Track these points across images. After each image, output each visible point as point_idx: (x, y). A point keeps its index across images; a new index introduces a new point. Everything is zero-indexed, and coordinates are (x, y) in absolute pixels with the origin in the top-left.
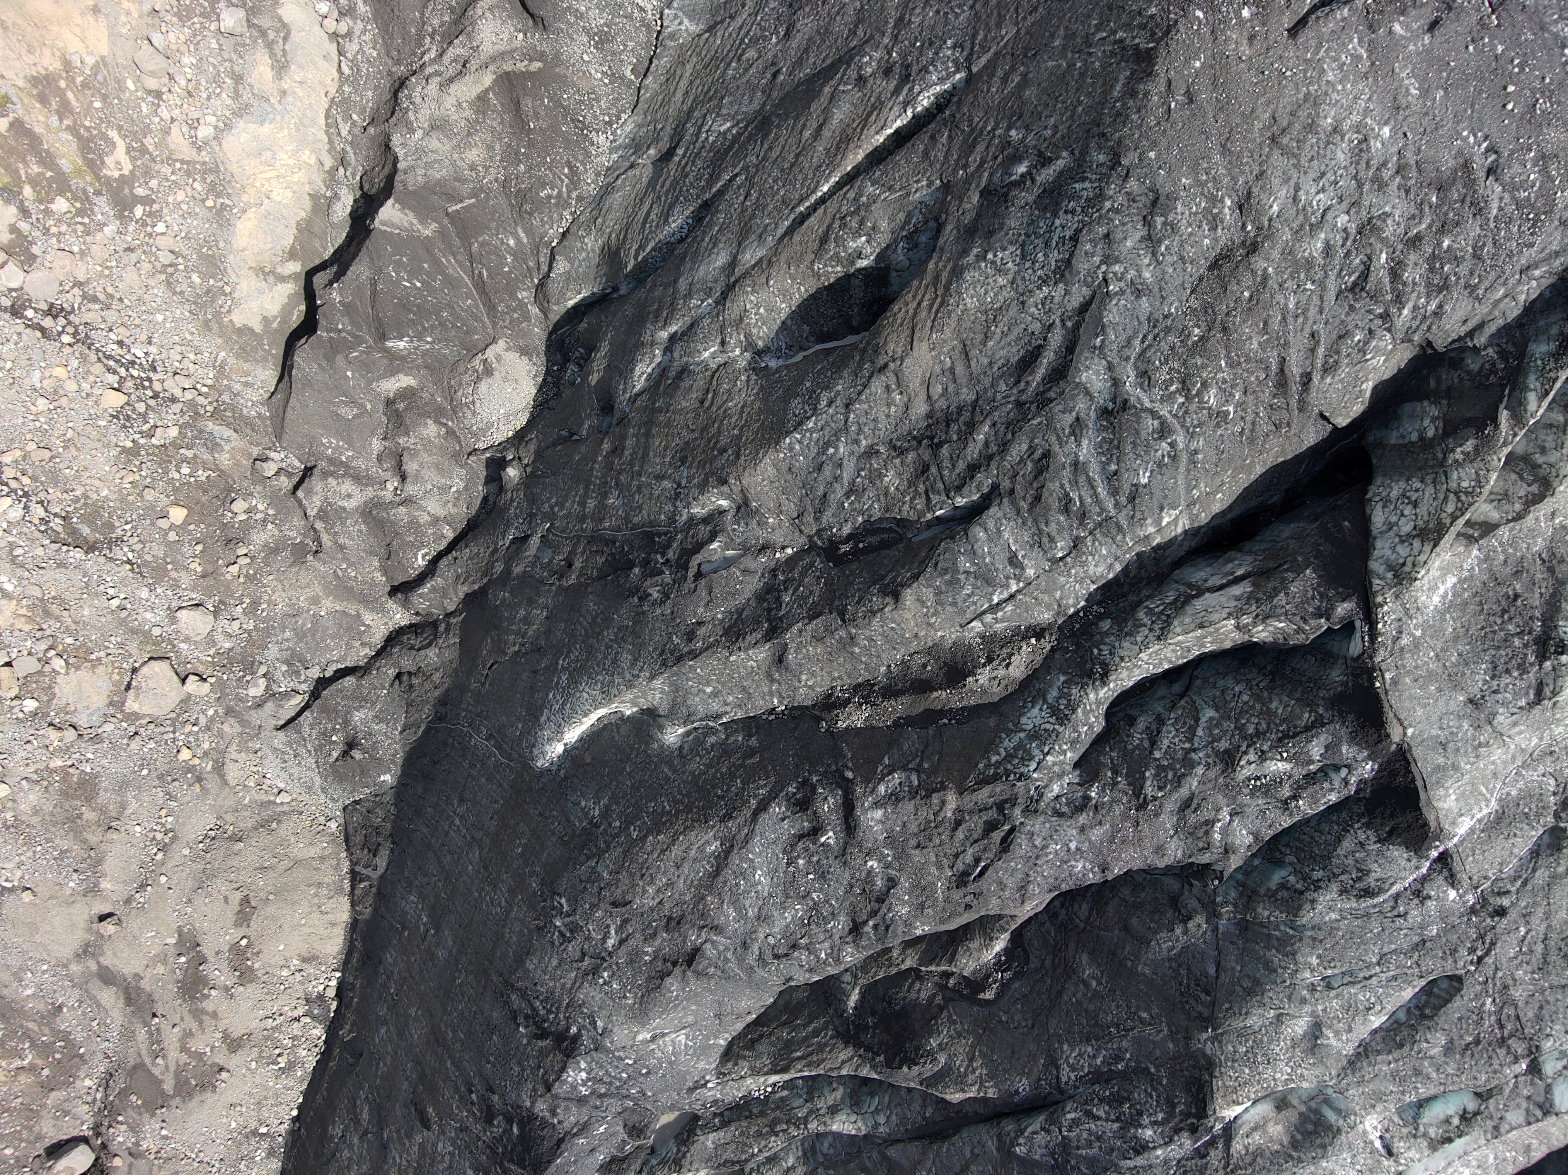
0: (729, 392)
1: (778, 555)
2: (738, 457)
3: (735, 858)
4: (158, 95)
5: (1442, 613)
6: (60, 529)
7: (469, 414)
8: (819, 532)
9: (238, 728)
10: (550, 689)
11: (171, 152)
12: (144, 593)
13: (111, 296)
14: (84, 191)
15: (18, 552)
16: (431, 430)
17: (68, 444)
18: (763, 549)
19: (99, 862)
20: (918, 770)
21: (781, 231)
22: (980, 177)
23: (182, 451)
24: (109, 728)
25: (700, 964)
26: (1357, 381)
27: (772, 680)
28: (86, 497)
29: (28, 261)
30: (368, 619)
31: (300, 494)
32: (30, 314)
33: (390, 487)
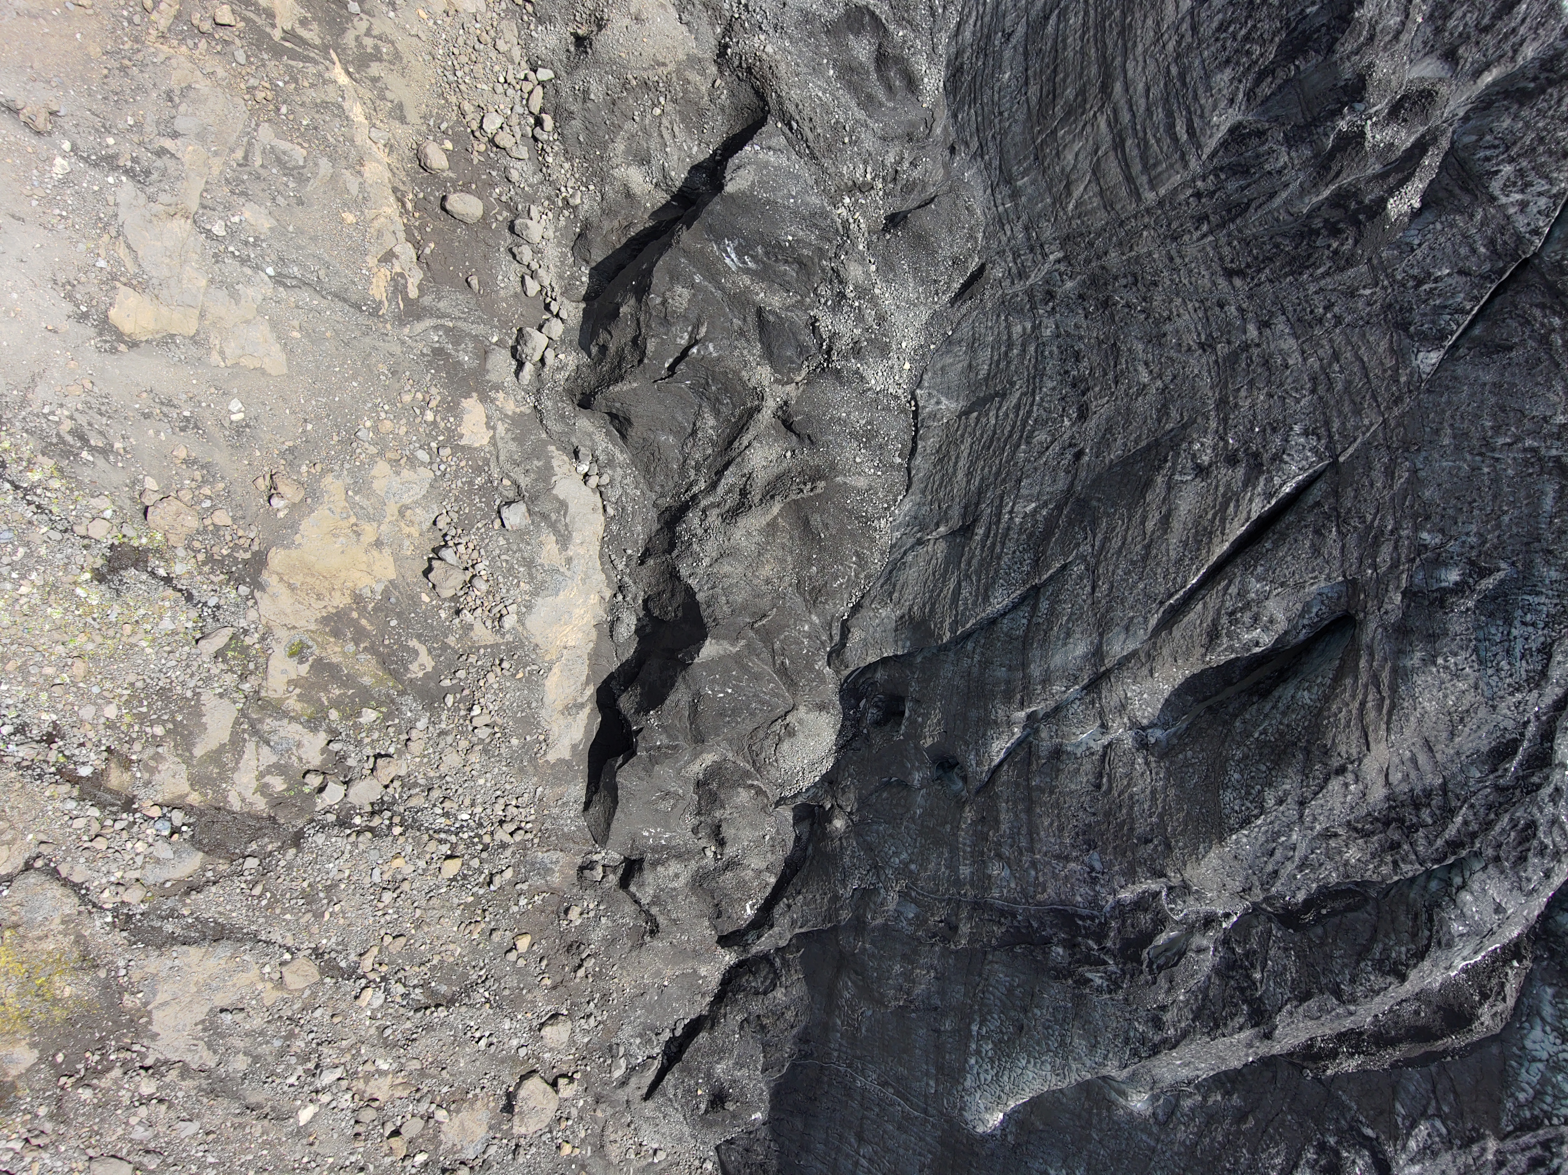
0: (1130, 777)
1: (1224, 925)
2: (1169, 847)
7: (773, 771)
9: (610, 1111)
11: (473, 642)
12: (507, 1024)
13: (431, 778)
14: (388, 695)
15: (387, 1033)
16: (743, 796)
17: (419, 924)
18: (1207, 922)
20: (1439, 1115)
21: (1153, 621)
22: (1398, 578)
23: (518, 887)
24: (494, 1149)
27: (1250, 1046)
29: (346, 776)
30: (703, 971)
31: (633, 888)
32: (357, 820)
33: (709, 854)
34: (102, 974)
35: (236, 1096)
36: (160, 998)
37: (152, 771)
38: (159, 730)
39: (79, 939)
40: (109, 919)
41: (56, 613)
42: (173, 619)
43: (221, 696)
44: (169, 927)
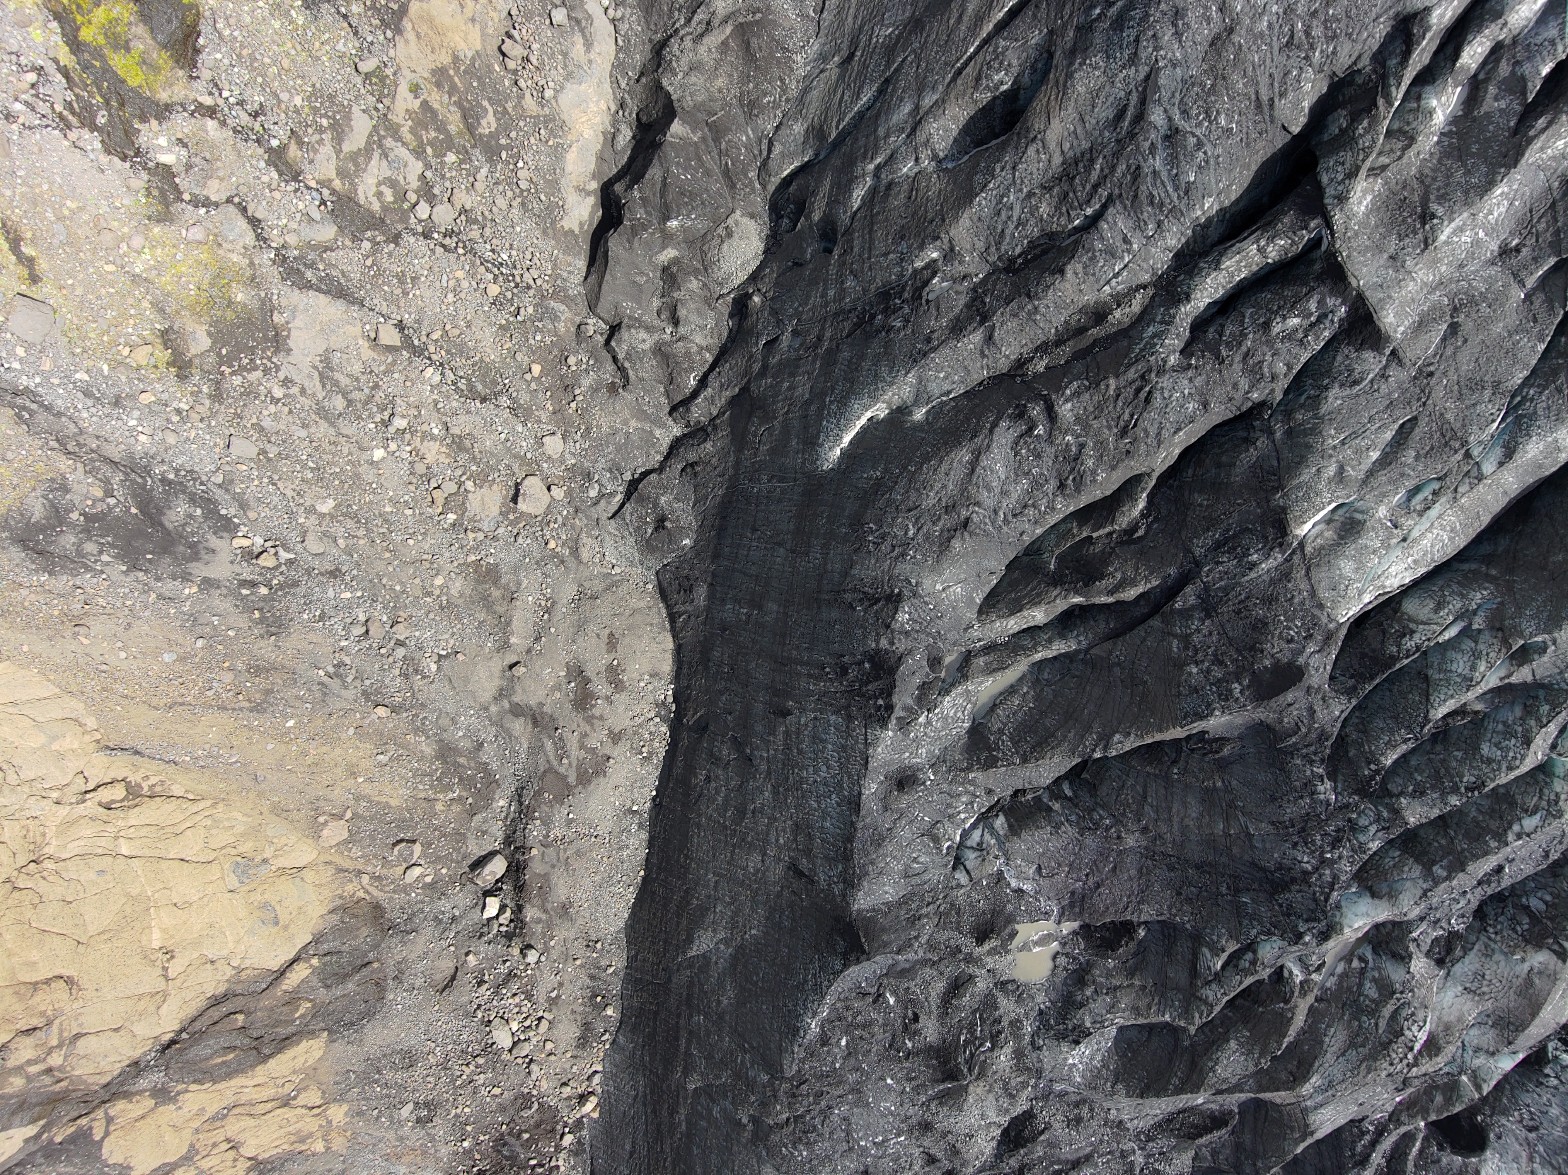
0: (928, 188)
1: (975, 280)
2: (944, 220)
3: (983, 457)
4: (515, 72)
5: (1367, 215)
6: (464, 387)
7: (715, 270)
8: (1000, 258)
9: (585, 521)
10: (821, 421)
11: (524, 110)
12: (520, 428)
13: (485, 218)
14: (464, 147)
15: (440, 405)
16: (693, 285)
17: (468, 324)
18: (965, 277)
19: (508, 624)
20: (1088, 376)
21: (947, 82)
22: (1072, 21)
23: (536, 323)
24: (501, 531)
25: (971, 527)
26: (1299, 101)
27: (983, 355)
28: (482, 360)
29: (432, 200)
30: (657, 433)
31: (613, 344)
32: (436, 235)
33: (668, 331)
34: (263, 294)
35: (332, 424)
36: (297, 323)
37: (316, 151)
38: (325, 122)
39: (252, 264)
40: (272, 256)
41: (277, 25)
42: (345, 45)
43: (364, 111)
44: (309, 274)
